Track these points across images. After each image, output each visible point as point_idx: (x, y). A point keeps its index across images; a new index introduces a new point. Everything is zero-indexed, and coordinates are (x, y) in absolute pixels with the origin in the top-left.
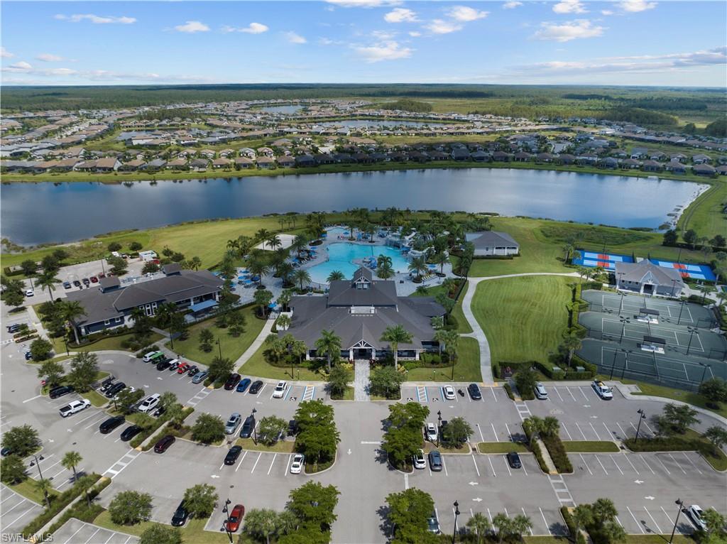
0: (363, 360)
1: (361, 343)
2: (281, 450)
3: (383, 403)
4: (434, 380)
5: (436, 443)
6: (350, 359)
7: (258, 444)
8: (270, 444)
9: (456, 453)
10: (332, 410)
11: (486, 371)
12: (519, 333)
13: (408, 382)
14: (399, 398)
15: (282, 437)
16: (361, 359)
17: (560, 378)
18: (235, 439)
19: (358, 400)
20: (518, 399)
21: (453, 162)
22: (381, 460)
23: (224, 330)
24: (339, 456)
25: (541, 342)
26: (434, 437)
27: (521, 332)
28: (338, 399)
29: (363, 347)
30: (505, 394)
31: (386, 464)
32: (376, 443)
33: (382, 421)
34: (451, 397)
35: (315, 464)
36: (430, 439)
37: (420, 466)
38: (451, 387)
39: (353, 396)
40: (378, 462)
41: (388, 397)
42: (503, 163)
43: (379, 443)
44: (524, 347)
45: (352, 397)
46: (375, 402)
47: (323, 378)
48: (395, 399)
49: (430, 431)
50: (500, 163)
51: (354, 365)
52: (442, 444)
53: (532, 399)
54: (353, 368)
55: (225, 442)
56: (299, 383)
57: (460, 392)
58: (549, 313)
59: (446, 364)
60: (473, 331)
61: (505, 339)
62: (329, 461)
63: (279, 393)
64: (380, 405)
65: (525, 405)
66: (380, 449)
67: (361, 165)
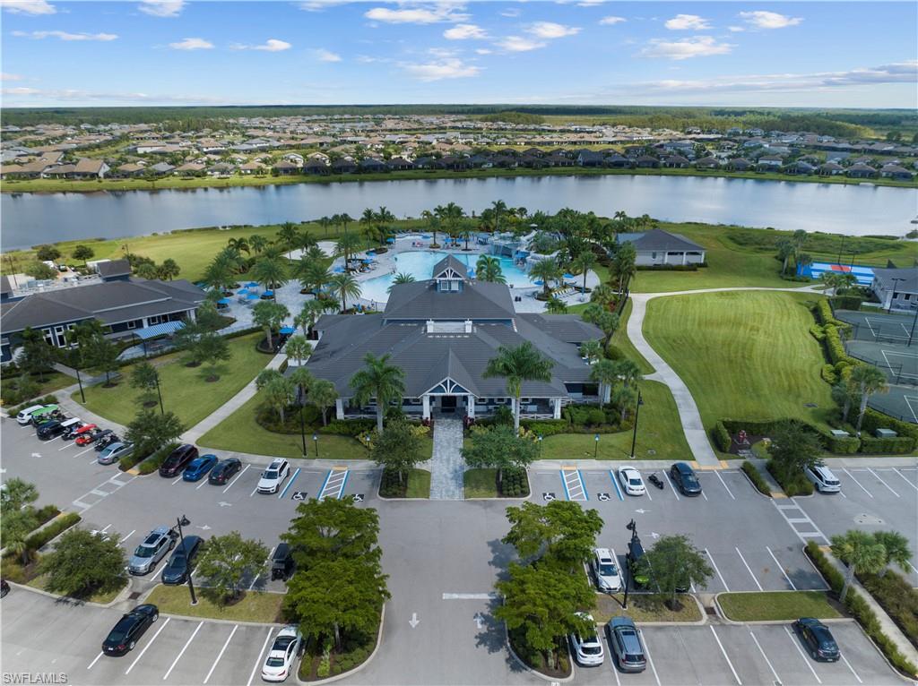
0: (449, 420)
1: (445, 383)
2: (251, 616)
3: (491, 504)
4: (595, 456)
5: (620, 596)
6: (424, 417)
7: (200, 600)
8: (229, 600)
9: (672, 622)
10: (374, 520)
11: (697, 438)
12: (743, 372)
13: (541, 462)
14: (525, 493)
15: (260, 584)
16: (447, 417)
17: (851, 451)
18: (149, 587)
19: (438, 498)
20: (778, 494)
21: (580, 168)
22: (490, 640)
23: (192, 369)
24: (388, 630)
25: (787, 388)
26: (613, 582)
27: (746, 371)
28: (395, 495)
29: (449, 393)
30: (747, 483)
31: (502, 654)
32: (478, 596)
33: (490, 544)
34: (636, 490)
35: (327, 656)
36: (605, 586)
37: (589, 659)
38: (634, 470)
39: (428, 489)
40: (484, 649)
41: (502, 491)
42: (651, 169)
43: (485, 597)
44: (758, 396)
45: (425, 491)
46: (475, 502)
47: (367, 454)
48: (516, 495)
49: (604, 568)
50: (646, 169)
51: (432, 429)
52: (635, 598)
53: (807, 493)
54: (430, 435)
55: (125, 593)
56: (317, 464)
57: (653, 480)
58: (785, 342)
59: (614, 427)
60: (654, 371)
61: (718, 382)
62: (362, 645)
63: (270, 484)
64: (485, 508)
65: (797, 506)
66: (486, 611)
67: (450, 172)
